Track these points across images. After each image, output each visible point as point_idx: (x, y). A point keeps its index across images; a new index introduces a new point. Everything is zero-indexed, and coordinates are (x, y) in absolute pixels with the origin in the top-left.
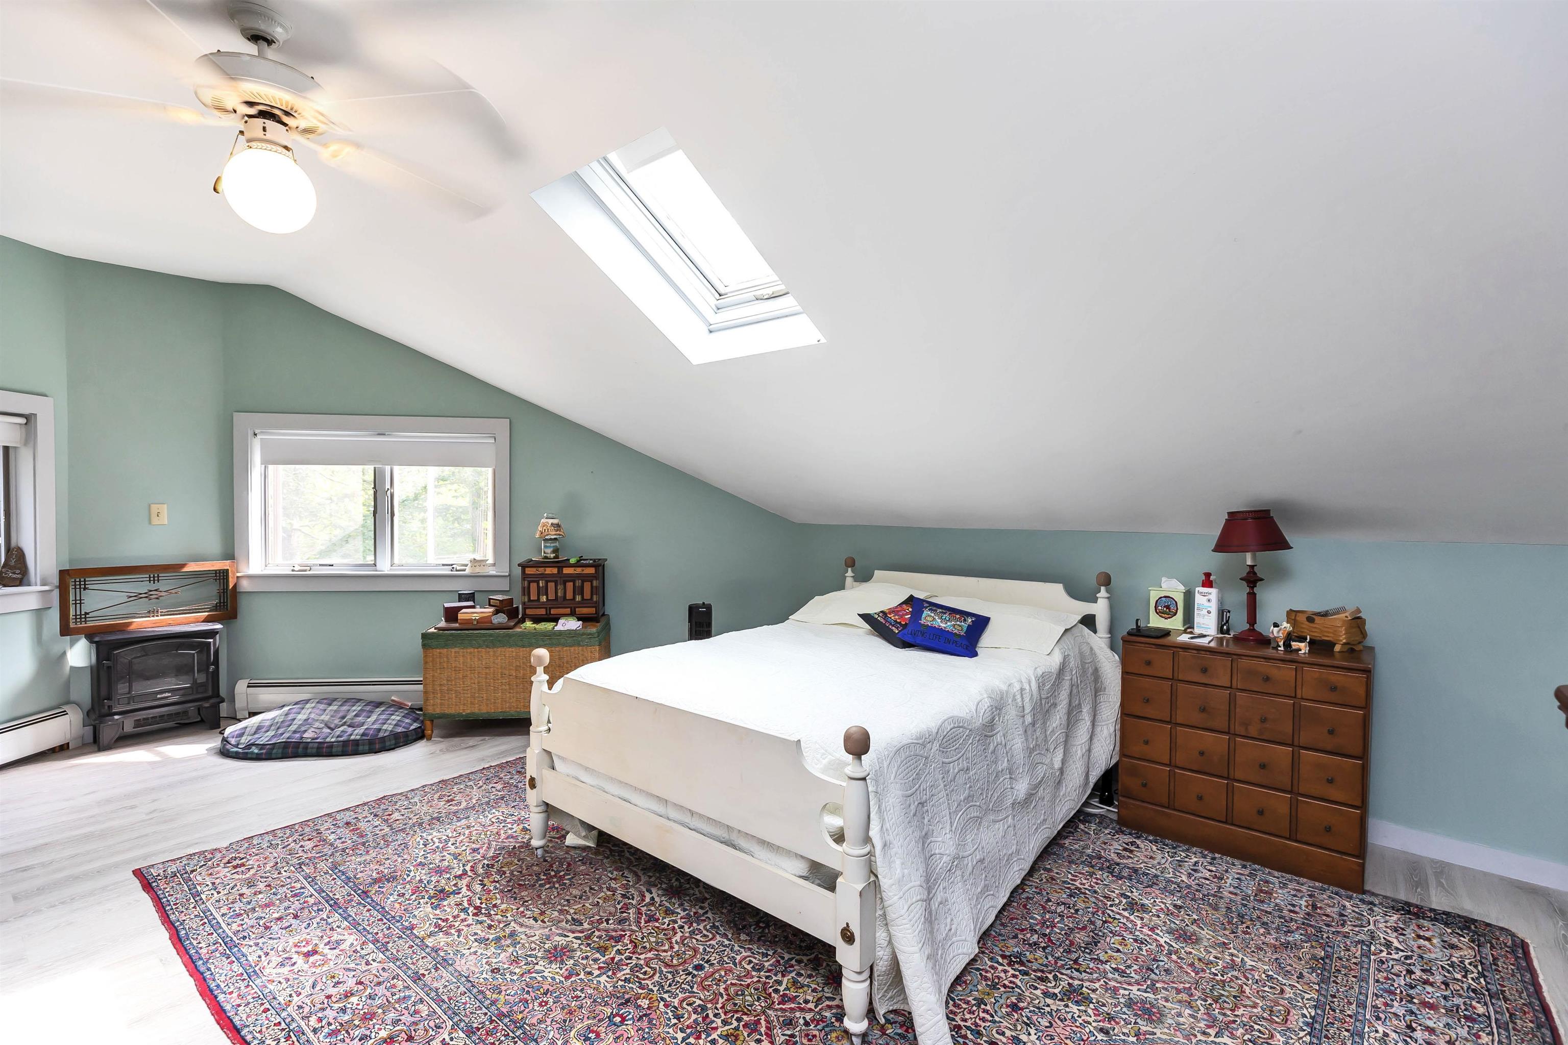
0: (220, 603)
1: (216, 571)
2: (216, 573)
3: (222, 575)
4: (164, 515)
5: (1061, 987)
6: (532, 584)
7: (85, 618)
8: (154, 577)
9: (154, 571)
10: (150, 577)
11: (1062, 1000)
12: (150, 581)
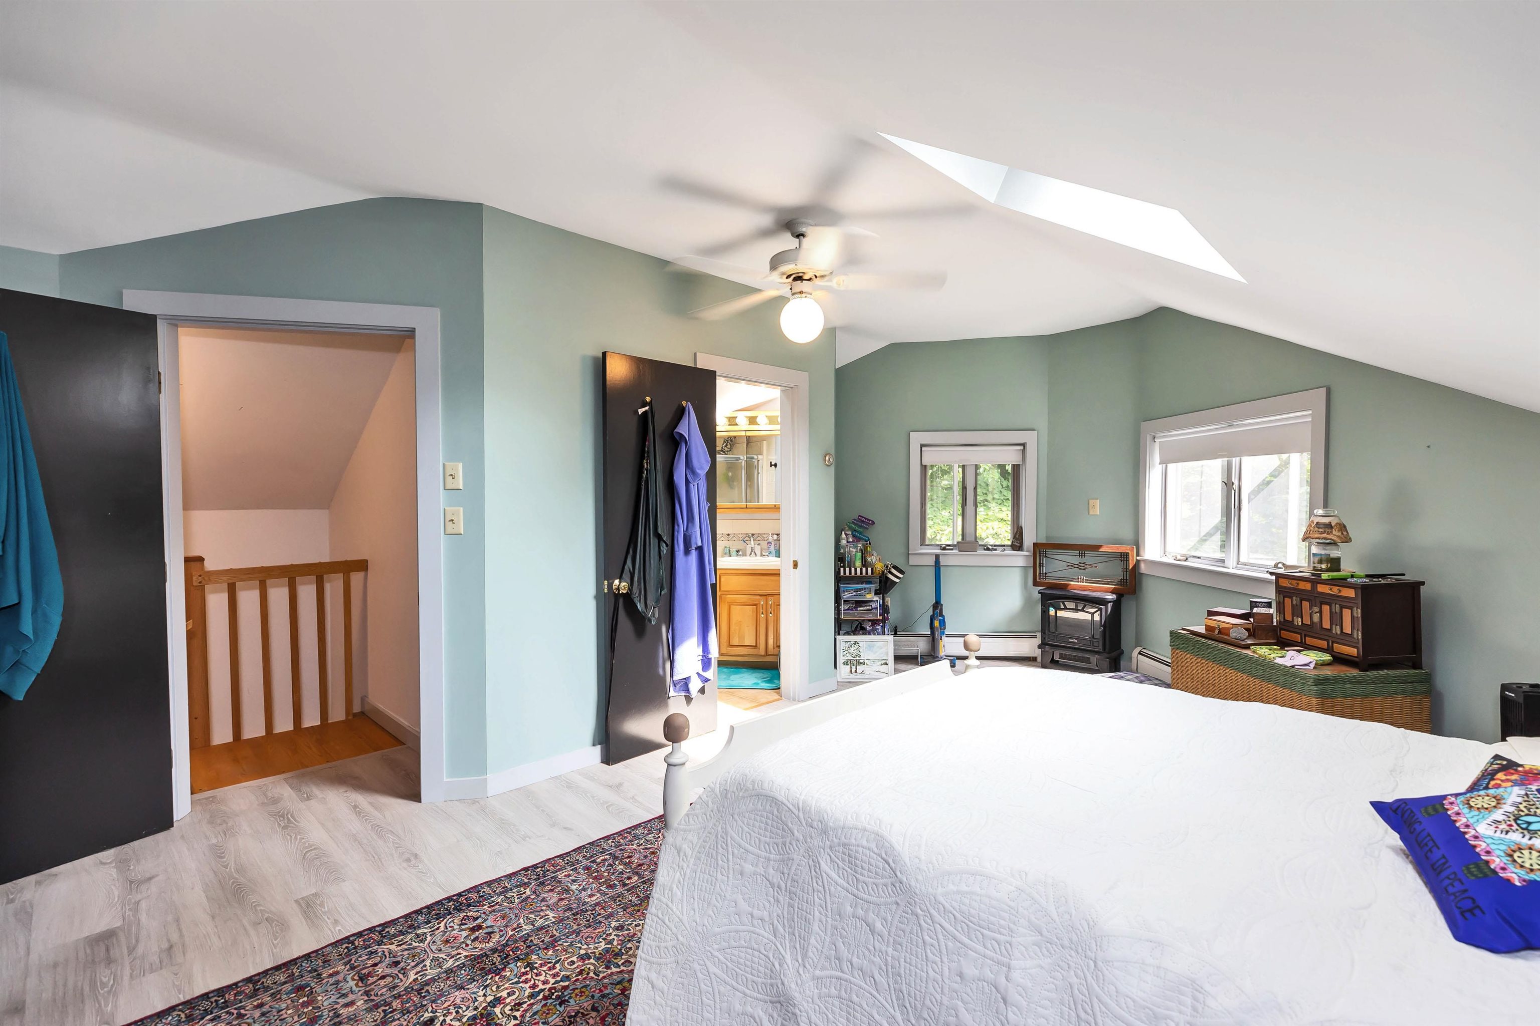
0: (1124, 579)
1: (1121, 553)
2: (1121, 555)
3: (1124, 557)
4: (1096, 508)
5: (500, 1016)
6: (1286, 599)
7: (1045, 576)
8: (1082, 553)
9: (1082, 549)
10: (1080, 553)
11: (485, 1008)
12: (1079, 556)
